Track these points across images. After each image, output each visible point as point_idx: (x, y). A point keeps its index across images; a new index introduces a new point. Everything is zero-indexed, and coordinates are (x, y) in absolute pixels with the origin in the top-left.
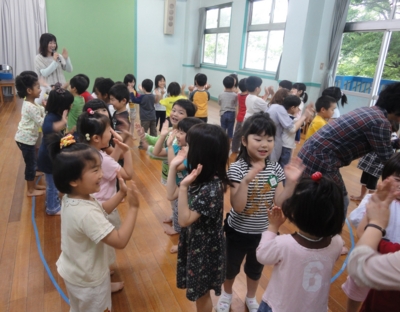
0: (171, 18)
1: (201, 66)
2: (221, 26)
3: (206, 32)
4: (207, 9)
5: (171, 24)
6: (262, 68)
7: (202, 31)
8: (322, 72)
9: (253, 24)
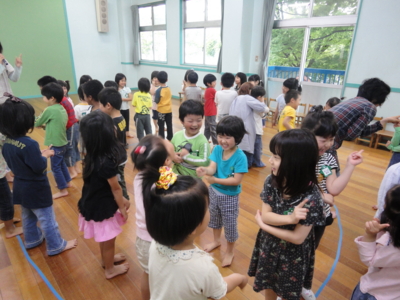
0: (104, 16)
1: (140, 63)
2: (156, 23)
3: (141, 29)
4: (139, 6)
5: (104, 22)
6: (201, 63)
7: (137, 29)
8: (258, 63)
9: (188, 21)
